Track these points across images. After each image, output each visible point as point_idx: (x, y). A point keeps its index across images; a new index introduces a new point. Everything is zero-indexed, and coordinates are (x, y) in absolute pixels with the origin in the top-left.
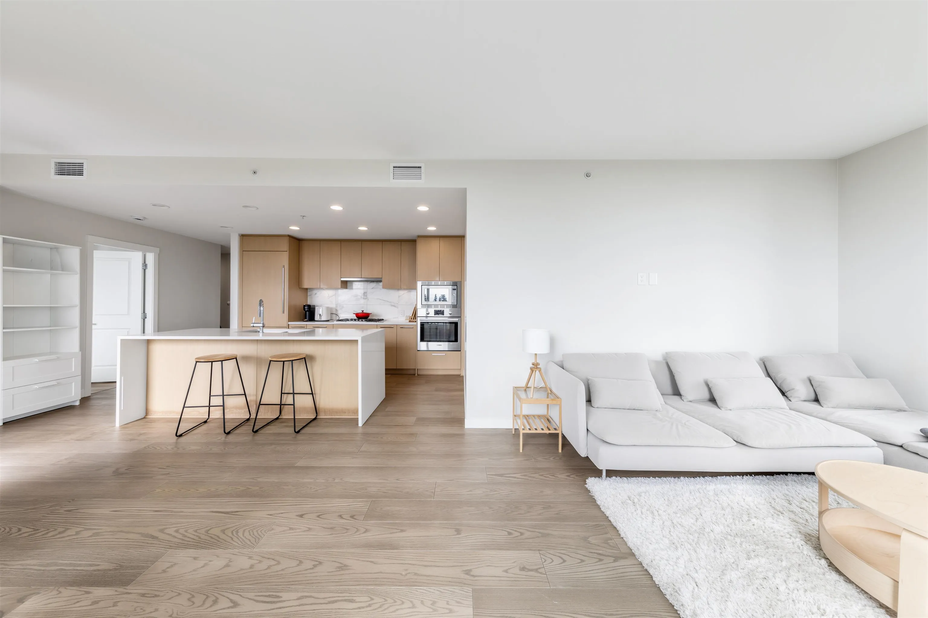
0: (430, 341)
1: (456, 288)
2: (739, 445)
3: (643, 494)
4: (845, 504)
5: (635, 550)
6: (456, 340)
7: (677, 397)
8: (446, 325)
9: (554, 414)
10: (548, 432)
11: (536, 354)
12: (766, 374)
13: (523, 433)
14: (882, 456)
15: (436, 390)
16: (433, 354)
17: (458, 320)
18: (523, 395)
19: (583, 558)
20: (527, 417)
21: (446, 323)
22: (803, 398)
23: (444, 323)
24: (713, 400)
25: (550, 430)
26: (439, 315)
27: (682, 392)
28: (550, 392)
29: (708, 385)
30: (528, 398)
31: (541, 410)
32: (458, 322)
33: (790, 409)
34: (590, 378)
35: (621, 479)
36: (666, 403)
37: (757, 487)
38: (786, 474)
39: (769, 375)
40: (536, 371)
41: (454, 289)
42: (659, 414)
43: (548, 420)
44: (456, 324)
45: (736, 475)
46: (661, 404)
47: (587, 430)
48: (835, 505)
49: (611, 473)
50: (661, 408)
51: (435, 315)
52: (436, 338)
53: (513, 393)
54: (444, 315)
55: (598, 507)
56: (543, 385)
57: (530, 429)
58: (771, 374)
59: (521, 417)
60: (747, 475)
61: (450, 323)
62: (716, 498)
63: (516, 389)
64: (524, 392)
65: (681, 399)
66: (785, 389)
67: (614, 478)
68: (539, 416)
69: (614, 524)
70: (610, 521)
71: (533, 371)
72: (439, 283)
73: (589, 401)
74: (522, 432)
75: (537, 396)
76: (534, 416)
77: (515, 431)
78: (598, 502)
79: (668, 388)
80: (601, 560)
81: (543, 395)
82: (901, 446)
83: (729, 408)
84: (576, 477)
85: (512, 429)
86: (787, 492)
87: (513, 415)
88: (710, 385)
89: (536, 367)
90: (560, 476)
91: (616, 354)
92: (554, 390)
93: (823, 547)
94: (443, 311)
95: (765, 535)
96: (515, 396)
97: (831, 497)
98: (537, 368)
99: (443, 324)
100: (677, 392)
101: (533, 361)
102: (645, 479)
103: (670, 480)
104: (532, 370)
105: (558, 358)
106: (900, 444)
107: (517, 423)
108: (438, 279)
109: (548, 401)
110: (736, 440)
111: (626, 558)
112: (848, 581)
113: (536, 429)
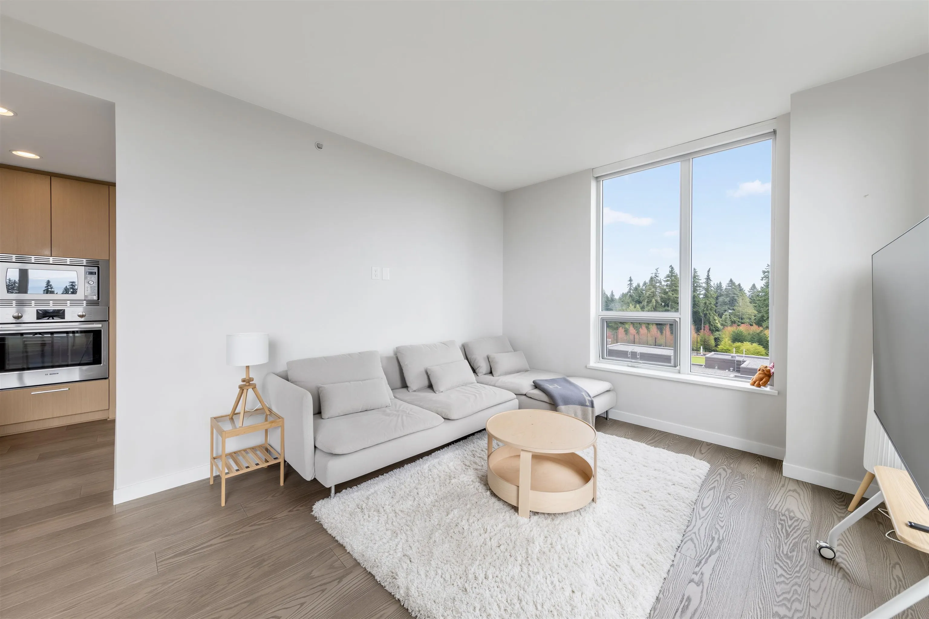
0: (23, 369)
1: (96, 270)
2: (446, 420)
3: (371, 497)
4: (501, 444)
5: (360, 560)
6: (97, 360)
7: (404, 390)
8: (74, 336)
9: (274, 441)
10: (265, 465)
11: (248, 367)
12: (465, 357)
13: (226, 479)
14: (518, 404)
15: (42, 458)
16: (32, 393)
17: (100, 326)
18: (227, 427)
19: (302, 600)
20: (234, 455)
21: (73, 332)
22: (484, 372)
23: (67, 333)
24: (430, 386)
25: (268, 462)
26: (53, 319)
27: (408, 384)
28: (268, 413)
29: (427, 373)
30: (236, 428)
31: (257, 440)
32: (101, 331)
33: (478, 383)
34: (320, 385)
35: (350, 489)
36: (395, 397)
37: (457, 452)
38: (473, 434)
39: (467, 359)
40: (247, 389)
41: (91, 273)
42: (388, 410)
43: (267, 450)
44: (97, 334)
45: (444, 448)
46: (390, 399)
47: (315, 447)
48: (496, 447)
49: (340, 488)
50: (390, 403)
51: (38, 318)
52: (43, 362)
53: (211, 425)
54: (64, 318)
55: (325, 531)
56: (259, 406)
57: (237, 470)
58: (469, 357)
59: (224, 457)
60: (451, 445)
61: (81, 332)
62: (430, 473)
63: (216, 419)
64: (229, 421)
65: (408, 390)
66: (475, 367)
67: (344, 491)
68: (253, 449)
69: (341, 542)
70: (337, 541)
71: (243, 390)
72: (51, 260)
73: (318, 412)
74: (224, 478)
75: (249, 422)
76: (245, 450)
77: (214, 480)
78: (325, 526)
79: (398, 383)
80: (323, 591)
81: (259, 420)
82: (525, 395)
83: (441, 390)
84: (301, 508)
85: (209, 479)
86: (474, 449)
87: (211, 458)
88: (429, 373)
89: (247, 384)
90: (279, 516)
91: (349, 355)
92: (274, 409)
93: (489, 483)
94: (64, 310)
95: (459, 490)
96: (215, 431)
97: (494, 442)
98: (249, 385)
99: (65, 335)
100: (405, 385)
101: (244, 376)
102: (374, 481)
103: (396, 472)
104: (241, 388)
105: (281, 367)
106: (525, 394)
107: (217, 466)
108: (48, 253)
109: (267, 426)
110: (444, 417)
111: (351, 572)
112: (499, 499)
113: (247, 467)
